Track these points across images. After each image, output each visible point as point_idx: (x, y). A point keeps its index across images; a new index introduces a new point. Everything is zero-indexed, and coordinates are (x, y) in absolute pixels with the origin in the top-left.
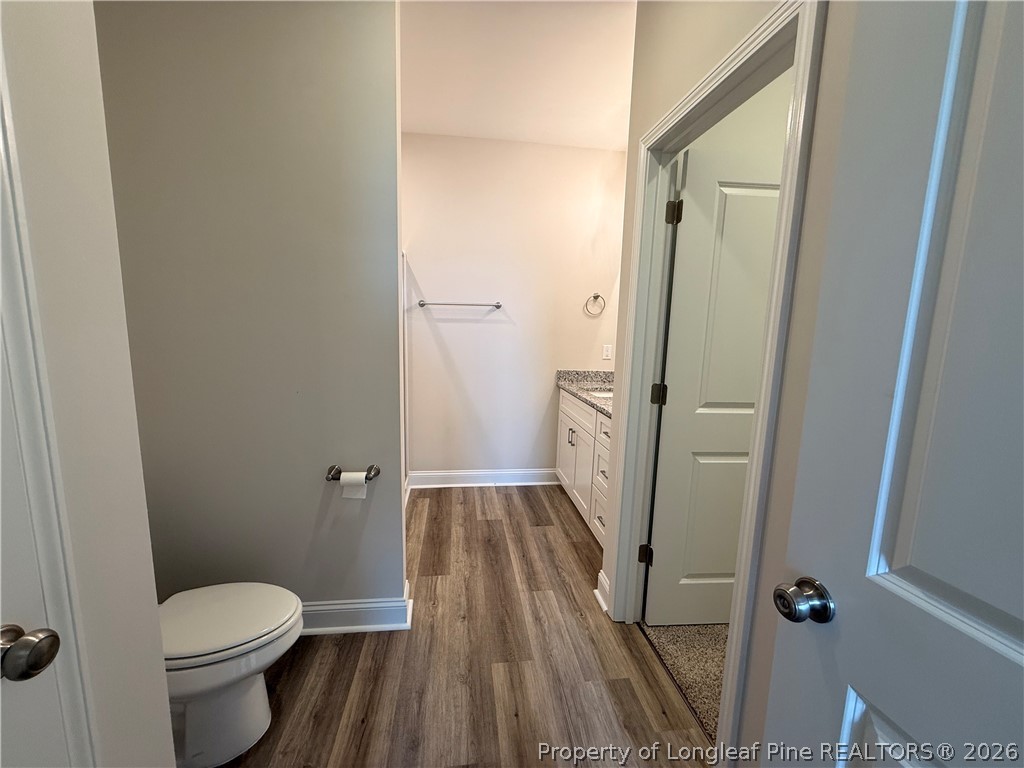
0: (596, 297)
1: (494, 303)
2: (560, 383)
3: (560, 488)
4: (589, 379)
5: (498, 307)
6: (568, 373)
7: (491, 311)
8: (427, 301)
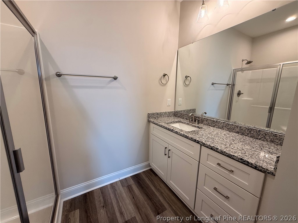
0: (165, 75)
1: (113, 76)
2: (150, 120)
3: (151, 170)
4: (162, 116)
5: (115, 78)
6: (153, 114)
7: (111, 81)
8: (63, 72)
